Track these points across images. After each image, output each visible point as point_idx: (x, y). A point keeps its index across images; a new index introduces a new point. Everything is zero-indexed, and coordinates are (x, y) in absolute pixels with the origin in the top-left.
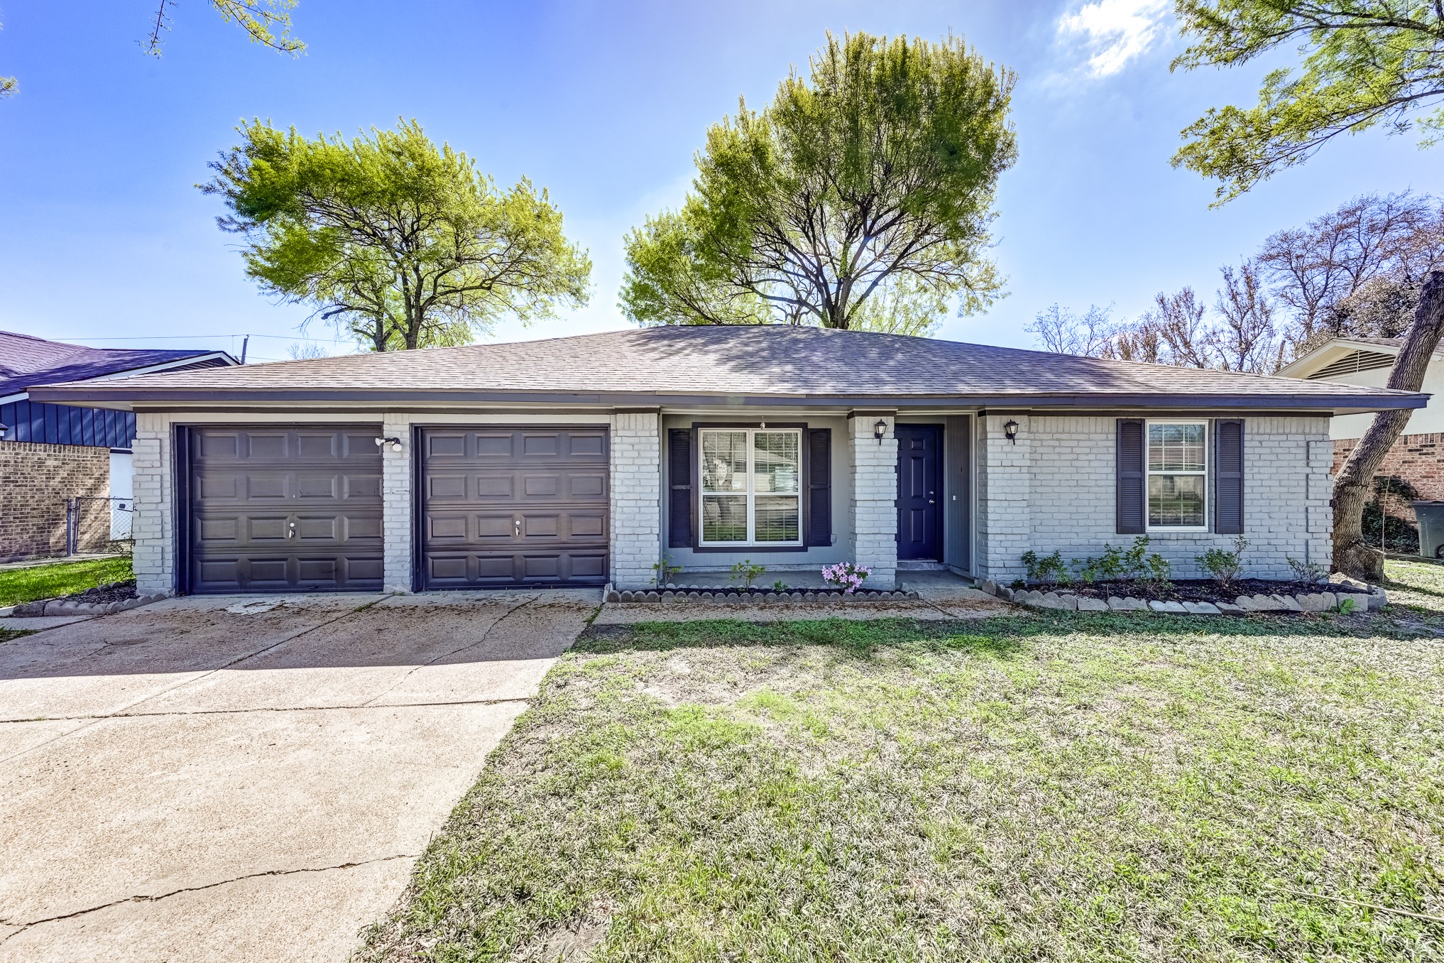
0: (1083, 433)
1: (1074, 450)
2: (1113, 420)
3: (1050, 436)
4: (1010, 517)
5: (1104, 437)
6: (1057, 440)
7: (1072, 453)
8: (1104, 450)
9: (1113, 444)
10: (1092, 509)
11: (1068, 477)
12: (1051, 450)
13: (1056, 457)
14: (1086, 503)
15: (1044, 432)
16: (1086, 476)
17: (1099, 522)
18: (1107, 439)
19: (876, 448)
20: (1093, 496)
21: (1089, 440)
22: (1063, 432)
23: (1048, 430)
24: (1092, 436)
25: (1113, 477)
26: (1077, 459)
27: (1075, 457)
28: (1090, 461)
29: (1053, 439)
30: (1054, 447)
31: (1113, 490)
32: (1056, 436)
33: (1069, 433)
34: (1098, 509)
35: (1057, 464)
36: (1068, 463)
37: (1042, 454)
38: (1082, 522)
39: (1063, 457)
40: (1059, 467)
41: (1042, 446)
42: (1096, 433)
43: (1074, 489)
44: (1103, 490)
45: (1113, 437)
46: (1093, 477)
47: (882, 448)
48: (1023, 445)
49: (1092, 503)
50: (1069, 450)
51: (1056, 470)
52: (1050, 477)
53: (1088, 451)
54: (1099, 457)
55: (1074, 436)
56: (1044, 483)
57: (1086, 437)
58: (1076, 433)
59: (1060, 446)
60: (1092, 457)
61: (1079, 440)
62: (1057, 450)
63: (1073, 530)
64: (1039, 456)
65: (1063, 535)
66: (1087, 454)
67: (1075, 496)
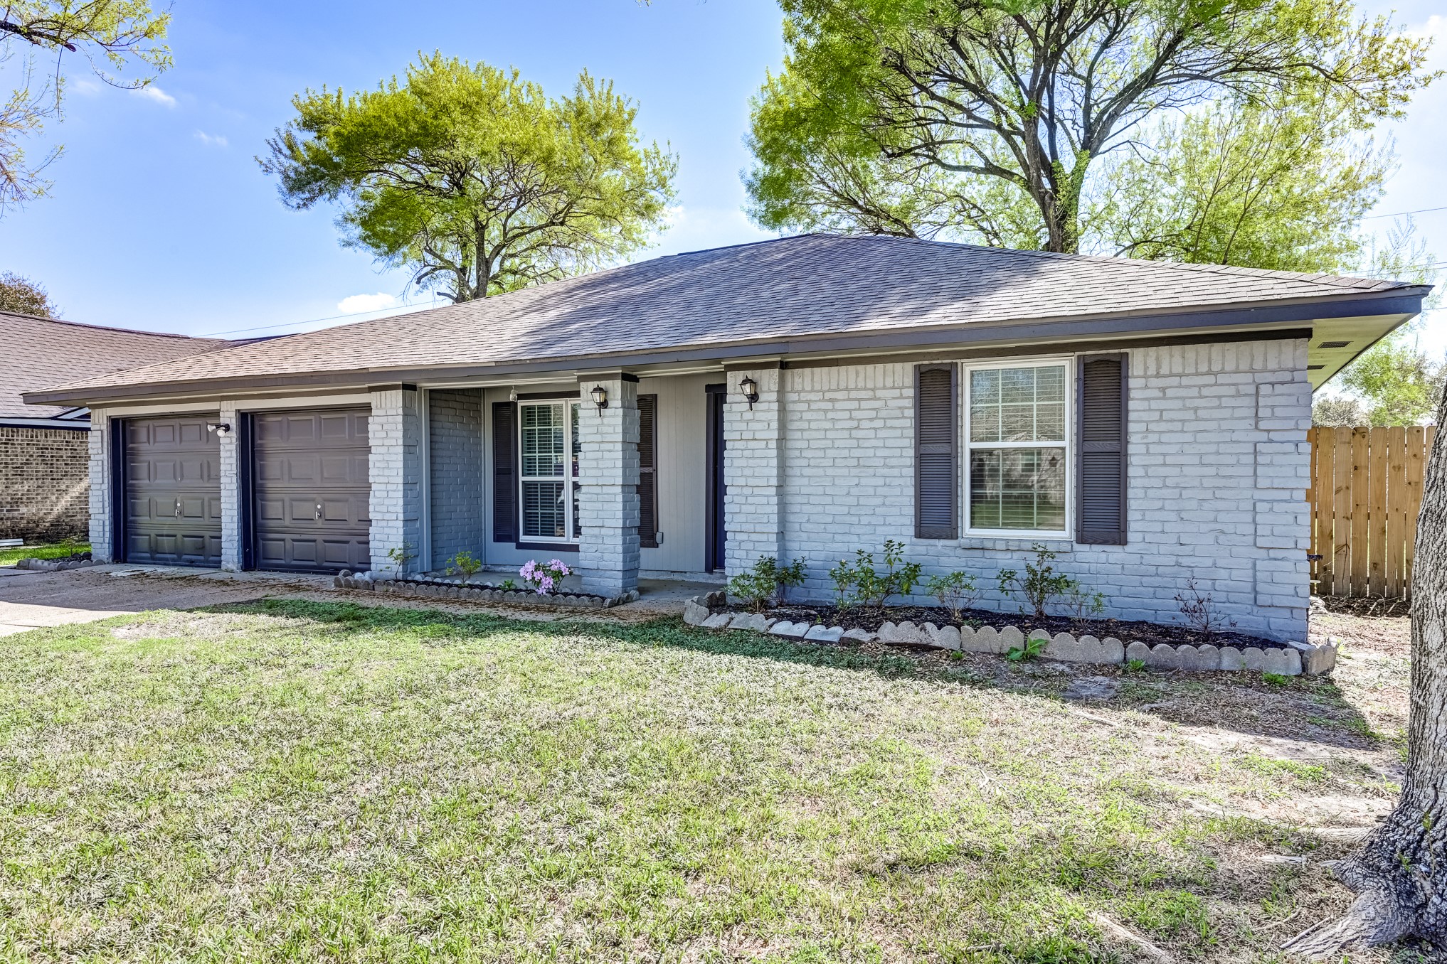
0: (866, 389)
1: (855, 414)
2: (909, 367)
3: (820, 396)
4: (752, 509)
5: (896, 393)
6: (830, 400)
7: (851, 418)
8: (898, 413)
9: (909, 403)
10: (879, 501)
11: (845, 453)
12: (821, 415)
13: (828, 425)
14: (871, 491)
15: (812, 391)
16: (870, 453)
17: (889, 520)
18: (901, 397)
19: (598, 421)
20: (880, 482)
21: (875, 399)
22: (838, 390)
23: (817, 387)
24: (879, 393)
25: (911, 452)
26: (858, 428)
27: (855, 424)
28: (875, 429)
29: (823, 400)
30: (826, 411)
31: (911, 472)
32: (828, 395)
33: (847, 389)
34: (888, 501)
35: (830, 435)
36: (846, 434)
37: (809, 421)
38: (865, 520)
39: (839, 425)
40: (833, 440)
41: (809, 410)
42: (884, 388)
43: (854, 472)
44: (896, 472)
45: (911, 392)
46: (880, 453)
47: (606, 421)
48: (768, 410)
49: (880, 491)
50: (847, 415)
51: (829, 443)
52: (821, 454)
53: (873, 414)
54: (889, 423)
55: (853, 395)
56: (812, 462)
57: (870, 394)
58: (857, 389)
59: (833, 410)
60: (879, 424)
61: (859, 400)
62: (830, 415)
63: (853, 530)
64: (805, 425)
65: (838, 538)
66: (871, 420)
67: (856, 481)
